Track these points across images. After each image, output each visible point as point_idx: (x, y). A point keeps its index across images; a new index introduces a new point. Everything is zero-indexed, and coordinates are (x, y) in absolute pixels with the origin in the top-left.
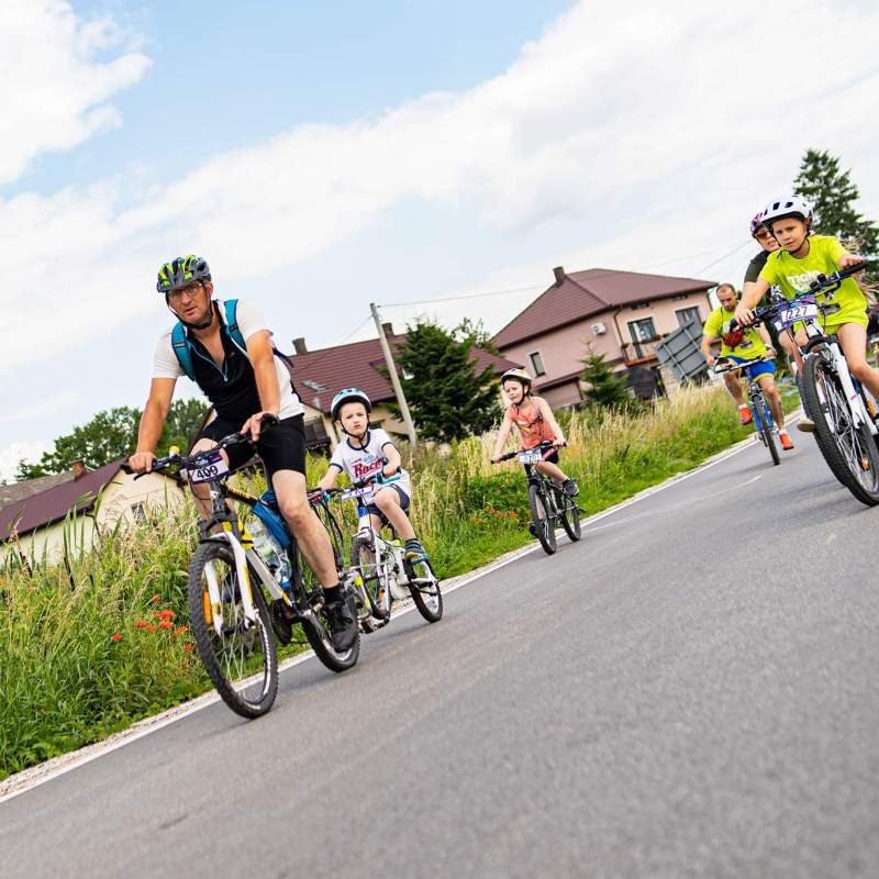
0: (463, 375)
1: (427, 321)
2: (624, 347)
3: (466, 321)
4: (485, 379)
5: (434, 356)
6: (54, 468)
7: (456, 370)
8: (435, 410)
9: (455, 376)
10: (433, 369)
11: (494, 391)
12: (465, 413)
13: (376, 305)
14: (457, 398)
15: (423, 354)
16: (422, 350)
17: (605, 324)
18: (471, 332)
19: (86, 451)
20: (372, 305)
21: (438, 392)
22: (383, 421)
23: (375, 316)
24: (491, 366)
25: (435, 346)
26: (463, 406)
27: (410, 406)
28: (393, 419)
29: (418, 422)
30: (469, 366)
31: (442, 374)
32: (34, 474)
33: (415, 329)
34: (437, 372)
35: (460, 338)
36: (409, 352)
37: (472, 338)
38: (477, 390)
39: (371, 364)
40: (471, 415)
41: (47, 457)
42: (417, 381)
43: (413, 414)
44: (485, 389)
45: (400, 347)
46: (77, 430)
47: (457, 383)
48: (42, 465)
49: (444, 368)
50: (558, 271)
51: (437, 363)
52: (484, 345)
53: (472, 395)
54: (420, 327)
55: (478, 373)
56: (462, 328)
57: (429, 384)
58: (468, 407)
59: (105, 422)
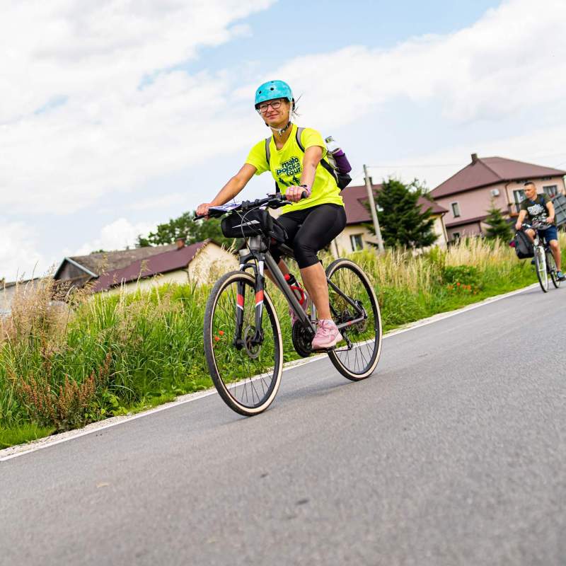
0: (414, 211)
1: (395, 178)
2: (510, 205)
3: (416, 180)
4: (426, 216)
5: (397, 199)
6: (155, 241)
7: (410, 208)
8: (394, 231)
9: (410, 212)
11: (431, 223)
12: (412, 234)
13: (367, 165)
15: (390, 197)
16: (390, 195)
17: (500, 190)
18: (418, 186)
19: (175, 234)
20: (364, 166)
21: (398, 220)
22: (363, 234)
23: (366, 172)
24: (431, 209)
25: (399, 192)
26: (412, 230)
27: (380, 227)
28: (370, 233)
29: (384, 237)
30: (418, 207)
31: (401, 210)
32: (143, 244)
33: (387, 182)
34: (398, 208)
35: (413, 190)
36: (383, 195)
37: (419, 191)
38: (421, 221)
39: (359, 200)
40: (416, 236)
41: (152, 235)
42: (385, 212)
43: (382, 232)
44: (426, 221)
45: (378, 192)
46: (171, 221)
47: (410, 217)
48: (148, 239)
49: (403, 206)
50: (474, 156)
51: (398, 203)
52: (425, 196)
53: (418, 224)
54: (390, 181)
55: (422, 212)
56: (413, 184)
57: (393, 215)
58: (414, 231)
59: (189, 218)
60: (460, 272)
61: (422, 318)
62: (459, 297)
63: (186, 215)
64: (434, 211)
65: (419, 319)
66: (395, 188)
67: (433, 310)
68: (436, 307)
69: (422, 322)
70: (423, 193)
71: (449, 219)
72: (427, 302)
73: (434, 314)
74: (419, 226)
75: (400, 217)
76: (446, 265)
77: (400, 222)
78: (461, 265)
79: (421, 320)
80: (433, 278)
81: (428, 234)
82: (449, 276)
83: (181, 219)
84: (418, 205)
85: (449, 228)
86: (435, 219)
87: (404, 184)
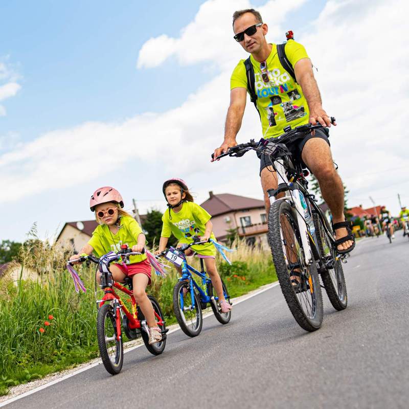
2: (238, 228)
5: (158, 224)
16: (153, 222)
17: (230, 218)
20: (134, 200)
23: (134, 205)
33: (150, 212)
36: (147, 222)
42: (150, 235)
45: (144, 220)
50: (211, 193)
51: (160, 228)
54: (153, 211)
66: (156, 217)
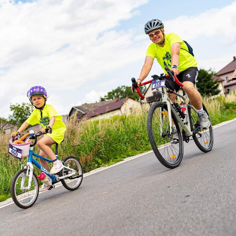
0: (210, 81)
1: (202, 68)
3: (211, 69)
4: (215, 83)
5: (203, 77)
6: (107, 99)
8: (203, 89)
9: (209, 81)
10: (203, 80)
11: (218, 85)
12: (210, 90)
14: (208, 87)
15: (201, 76)
18: (212, 71)
19: (114, 95)
21: (204, 85)
24: (217, 80)
25: (204, 74)
27: (197, 88)
30: (212, 79)
31: (205, 81)
32: (102, 100)
34: (204, 80)
35: (210, 73)
37: (212, 73)
40: (212, 91)
41: (105, 96)
44: (215, 85)
46: (113, 90)
47: (209, 83)
48: (104, 98)
49: (206, 79)
50: (234, 57)
51: (204, 78)
52: (215, 75)
53: (212, 86)
54: (200, 70)
55: (214, 81)
56: (210, 70)
57: (202, 83)
58: (211, 89)
59: (120, 89)
60: (232, 104)
61: (218, 124)
62: (232, 115)
63: (119, 87)
64: (219, 80)
65: (216, 124)
66: (202, 72)
67: (221, 120)
68: (223, 119)
69: (218, 125)
70: (214, 73)
71: (225, 83)
72: (219, 117)
73: (223, 122)
74: (213, 87)
75: (205, 84)
76: (226, 102)
77: (205, 86)
78: (232, 101)
79: (217, 125)
80: (221, 107)
81: (217, 90)
82: (227, 106)
83: (117, 89)
84: (212, 78)
85: (225, 87)
86: (219, 84)
87: (206, 70)
